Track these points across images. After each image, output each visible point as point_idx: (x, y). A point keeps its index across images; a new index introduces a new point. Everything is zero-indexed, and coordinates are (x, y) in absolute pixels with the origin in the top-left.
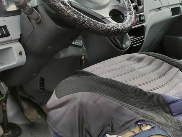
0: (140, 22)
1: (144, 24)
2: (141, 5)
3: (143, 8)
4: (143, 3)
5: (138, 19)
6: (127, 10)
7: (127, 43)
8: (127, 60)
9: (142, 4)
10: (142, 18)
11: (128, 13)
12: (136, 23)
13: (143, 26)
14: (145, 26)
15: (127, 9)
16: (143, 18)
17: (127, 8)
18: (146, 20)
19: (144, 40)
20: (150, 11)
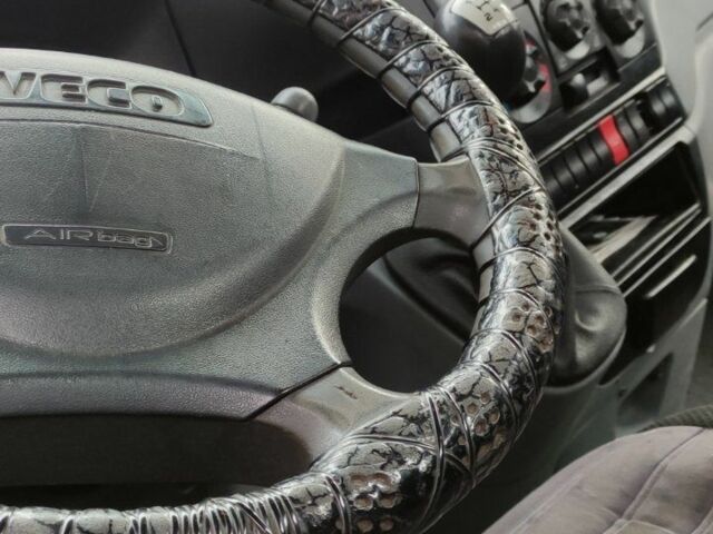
0: (653, 133)
1: (683, 135)
2: (631, 34)
3: (651, 43)
4: (640, 17)
5: (638, 123)
6: (490, 205)
7: (597, 325)
8: (611, 524)
9: (632, 25)
10: (658, 108)
11: (504, 229)
12: (630, 153)
13: (680, 145)
14: (695, 142)
15: (489, 197)
16: (668, 100)
17: (487, 187)
18: (686, 104)
19: (708, 225)
20: (701, 25)
